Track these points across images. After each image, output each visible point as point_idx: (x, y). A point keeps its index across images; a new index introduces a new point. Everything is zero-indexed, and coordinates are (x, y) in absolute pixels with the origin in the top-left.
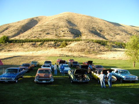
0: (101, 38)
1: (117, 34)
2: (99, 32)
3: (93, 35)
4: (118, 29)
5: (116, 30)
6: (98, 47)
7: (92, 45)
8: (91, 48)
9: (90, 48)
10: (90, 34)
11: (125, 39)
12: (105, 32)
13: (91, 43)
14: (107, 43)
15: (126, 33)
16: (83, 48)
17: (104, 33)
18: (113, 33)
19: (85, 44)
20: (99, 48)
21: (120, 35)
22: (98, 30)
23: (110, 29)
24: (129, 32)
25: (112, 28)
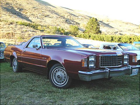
0: (24, 20)
1: (45, 16)
2: (18, 10)
3: (11, 14)
4: (46, 9)
5: (43, 11)
6: (33, 31)
7: (22, 28)
8: (23, 32)
10: (4, 13)
11: (58, 23)
12: (27, 12)
13: (16, 25)
15: (57, 16)
17: (27, 13)
18: (40, 14)
19: (8, 26)
21: (50, 17)
22: (16, 8)
23: (35, 9)
24: (61, 15)
25: (37, 7)
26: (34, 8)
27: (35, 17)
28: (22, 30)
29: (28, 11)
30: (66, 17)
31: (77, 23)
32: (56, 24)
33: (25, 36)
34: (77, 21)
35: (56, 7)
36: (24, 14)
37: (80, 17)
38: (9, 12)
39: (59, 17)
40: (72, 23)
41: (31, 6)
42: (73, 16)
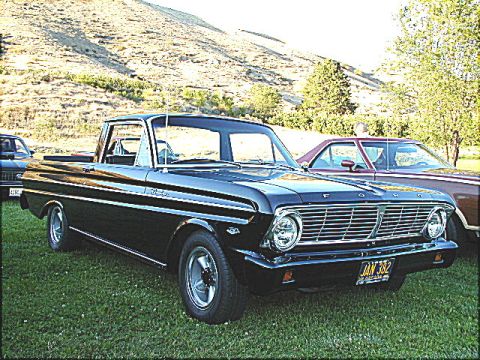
0: (109, 70)
1: (181, 59)
2: (96, 41)
3: (68, 53)
4: (187, 36)
5: (175, 41)
6: (106, 103)
7: (73, 94)
8: (70, 105)
9: (64, 106)
10: (48, 49)
11: (222, 81)
12: (125, 45)
13: (62, 83)
14: (145, 90)
15: (221, 57)
16: (21, 105)
17: (124, 48)
18: (163, 53)
19: (29, 86)
20: (109, 108)
21: (198, 62)
22: (92, 35)
23: (151, 35)
24: (235, 54)
25: (157, 31)
26: (148, 32)
27: (145, 62)
28: (68, 99)
29: (129, 42)
30: (250, 60)
31: (285, 80)
32: (214, 83)
33: (70, 119)
34: (286, 73)
35: (220, 31)
36: (114, 51)
37: (296, 61)
38: (65, 47)
39: (228, 59)
40: (269, 79)
41: (137, 28)
42: (272, 57)
